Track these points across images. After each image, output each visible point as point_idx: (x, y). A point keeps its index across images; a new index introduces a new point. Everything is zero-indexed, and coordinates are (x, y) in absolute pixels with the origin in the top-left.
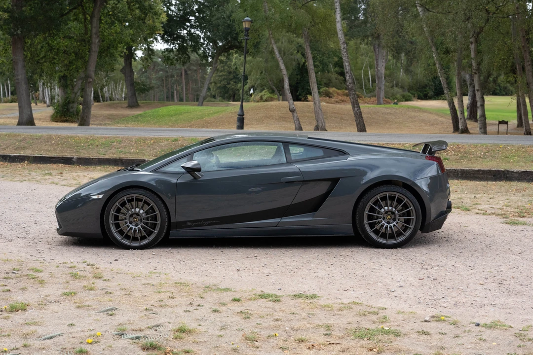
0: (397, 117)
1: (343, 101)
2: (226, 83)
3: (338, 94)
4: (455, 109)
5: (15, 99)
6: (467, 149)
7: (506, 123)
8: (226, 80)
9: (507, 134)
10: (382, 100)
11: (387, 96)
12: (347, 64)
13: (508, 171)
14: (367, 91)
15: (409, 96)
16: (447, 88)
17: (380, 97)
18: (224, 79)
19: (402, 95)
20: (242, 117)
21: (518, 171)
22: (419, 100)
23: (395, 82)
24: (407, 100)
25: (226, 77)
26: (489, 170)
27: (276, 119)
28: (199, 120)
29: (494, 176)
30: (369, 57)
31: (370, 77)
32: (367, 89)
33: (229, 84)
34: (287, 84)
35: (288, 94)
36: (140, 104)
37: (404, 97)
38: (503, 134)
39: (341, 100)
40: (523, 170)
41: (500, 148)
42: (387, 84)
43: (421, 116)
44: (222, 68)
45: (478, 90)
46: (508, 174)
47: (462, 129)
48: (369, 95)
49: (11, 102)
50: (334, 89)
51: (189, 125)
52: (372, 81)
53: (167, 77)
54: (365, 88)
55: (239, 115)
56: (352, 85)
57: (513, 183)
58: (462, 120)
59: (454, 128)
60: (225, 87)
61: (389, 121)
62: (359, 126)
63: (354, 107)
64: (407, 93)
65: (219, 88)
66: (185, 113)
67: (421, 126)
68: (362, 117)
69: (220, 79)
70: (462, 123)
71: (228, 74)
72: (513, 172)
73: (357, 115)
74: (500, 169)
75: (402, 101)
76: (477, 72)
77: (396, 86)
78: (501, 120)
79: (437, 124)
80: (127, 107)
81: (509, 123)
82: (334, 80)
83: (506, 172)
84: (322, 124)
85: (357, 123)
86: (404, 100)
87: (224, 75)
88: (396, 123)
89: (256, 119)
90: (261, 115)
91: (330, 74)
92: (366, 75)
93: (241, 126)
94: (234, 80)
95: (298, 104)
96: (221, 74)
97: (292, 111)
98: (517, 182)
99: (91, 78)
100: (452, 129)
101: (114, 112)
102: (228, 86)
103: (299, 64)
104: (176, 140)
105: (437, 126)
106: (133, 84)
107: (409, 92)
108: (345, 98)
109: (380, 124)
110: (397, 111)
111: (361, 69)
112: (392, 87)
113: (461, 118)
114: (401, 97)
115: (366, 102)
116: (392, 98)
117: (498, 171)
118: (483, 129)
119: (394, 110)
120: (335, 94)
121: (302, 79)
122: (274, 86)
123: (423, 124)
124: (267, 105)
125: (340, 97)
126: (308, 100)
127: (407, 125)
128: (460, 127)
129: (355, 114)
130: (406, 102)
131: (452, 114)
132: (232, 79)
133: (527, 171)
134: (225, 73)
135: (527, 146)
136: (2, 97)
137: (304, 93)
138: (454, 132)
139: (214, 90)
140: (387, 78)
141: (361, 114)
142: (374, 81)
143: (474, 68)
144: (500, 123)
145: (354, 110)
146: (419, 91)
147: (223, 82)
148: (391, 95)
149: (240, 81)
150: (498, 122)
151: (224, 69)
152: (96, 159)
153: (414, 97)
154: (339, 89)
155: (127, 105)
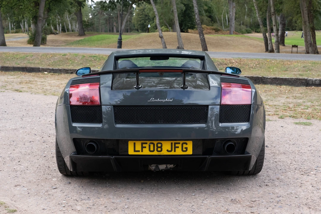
0: (234, 42)
1: (210, 33)
2: (144, 22)
3: (207, 29)
4: (267, 38)
5: (18, 31)
6: (246, 62)
7: (297, 46)
8: (144, 20)
9: (297, 53)
10: (232, 32)
11: (237, 30)
12: (196, 8)
13: (264, 77)
14: (225, 27)
15: (250, 31)
16: (262, 24)
17: (231, 31)
18: (143, 19)
19: (245, 30)
20: (120, 41)
21: (271, 78)
22: (256, 33)
23: (242, 22)
24: (248, 33)
25: (143, 18)
26: (252, 77)
27: (159, 43)
28: (114, 43)
29: (255, 81)
30: (226, 7)
31: (227, 18)
32: (225, 26)
33: (145, 22)
34: (158, 20)
35: (158, 27)
36: (86, 34)
37: (247, 31)
38: (294, 53)
39: (209, 32)
40: (274, 77)
41: (268, 61)
42: (237, 23)
43: (249, 42)
44: (142, 13)
45: (274, 25)
46: (264, 79)
47: (270, 50)
48: (226, 29)
49: (15, 33)
50: (205, 26)
51: (108, 46)
52: (228, 21)
53: (110, 18)
54: (224, 25)
55: (119, 39)
56: (199, 21)
57: (266, 86)
58: (270, 44)
59: (266, 49)
60: (143, 24)
61: (229, 45)
62: (203, 47)
63: (200, 36)
64: (249, 29)
65: (140, 24)
66: (107, 39)
67: (248, 48)
68: (205, 41)
69: (140, 19)
70: (270, 46)
71: (145, 17)
72: (267, 78)
73: (202, 40)
74: (259, 76)
75: (246, 33)
76: (274, 14)
77: (243, 25)
78: (293, 45)
79: (258, 47)
80: (78, 36)
81: (298, 47)
82: (205, 21)
83: (263, 78)
84: (181, 46)
85: (202, 45)
86: (247, 32)
87: (142, 17)
88: (233, 46)
89: (147, 43)
90: (150, 40)
91: (203, 17)
92: (225, 18)
93: (120, 46)
94: (148, 20)
95: (183, 34)
96: (141, 16)
97: (161, 37)
98: (269, 85)
99: (41, 17)
100: (265, 50)
101: (69, 38)
102: (145, 24)
103: (182, 10)
104: (65, 55)
105: (258, 48)
106: (82, 21)
107: (250, 28)
108: (211, 31)
109: (223, 46)
110: (235, 39)
111: (222, 14)
112: (240, 25)
113: (270, 43)
114: (245, 31)
115: (223, 34)
116: (239, 32)
117: (258, 77)
118: (277, 50)
119: (233, 38)
120: (206, 29)
121: (185, 19)
122: (167, 23)
123: (249, 47)
124: (155, 34)
125: (208, 31)
126: (189, 32)
127: (240, 47)
128: (269, 49)
129: (201, 40)
130: (248, 34)
131: (264, 41)
132: (147, 20)
133: (276, 78)
134: (143, 16)
135: (285, 61)
136: (10, 30)
137: (186, 28)
138: (266, 52)
139: (137, 26)
140: (237, 19)
141: (205, 40)
142: (229, 21)
143: (272, 11)
144: (293, 46)
145: (200, 37)
146: (256, 28)
147: (142, 21)
148: (239, 30)
149: (151, 20)
150: (292, 46)
151: (143, 14)
152: (12, 67)
153: (253, 31)
154: (208, 26)
155: (78, 35)
